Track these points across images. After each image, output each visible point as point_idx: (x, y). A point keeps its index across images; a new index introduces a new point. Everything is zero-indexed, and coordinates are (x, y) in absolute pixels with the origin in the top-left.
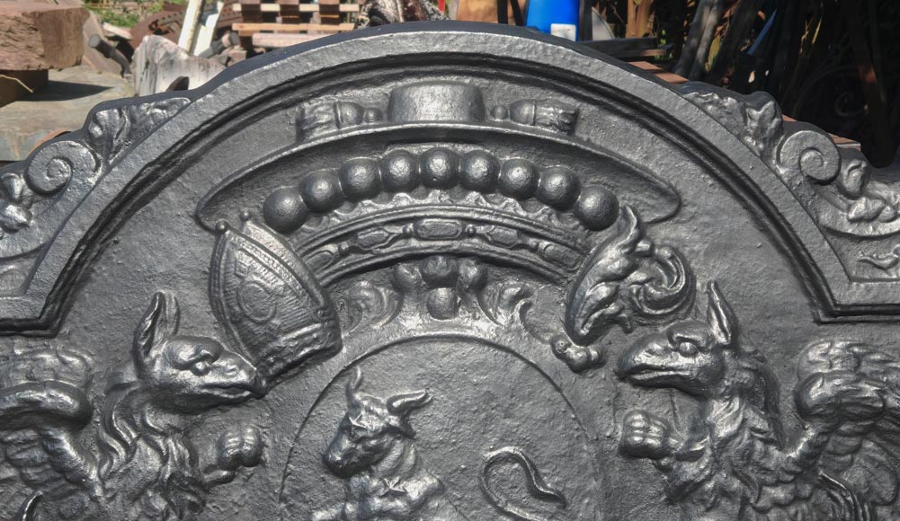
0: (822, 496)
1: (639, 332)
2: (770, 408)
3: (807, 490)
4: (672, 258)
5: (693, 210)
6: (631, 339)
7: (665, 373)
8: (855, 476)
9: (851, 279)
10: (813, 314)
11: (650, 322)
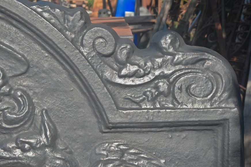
4: (21, 96)
5: (36, 70)
7: (11, 161)
9: (118, 108)
10: (99, 127)
11: (7, 132)
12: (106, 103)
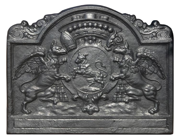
0: (139, 67)
1: (116, 46)
2: (133, 56)
3: (137, 66)
4: (120, 37)
5: (124, 30)
6: (115, 47)
8: (143, 65)
9: (143, 40)
10: (139, 44)
12: (141, 38)
